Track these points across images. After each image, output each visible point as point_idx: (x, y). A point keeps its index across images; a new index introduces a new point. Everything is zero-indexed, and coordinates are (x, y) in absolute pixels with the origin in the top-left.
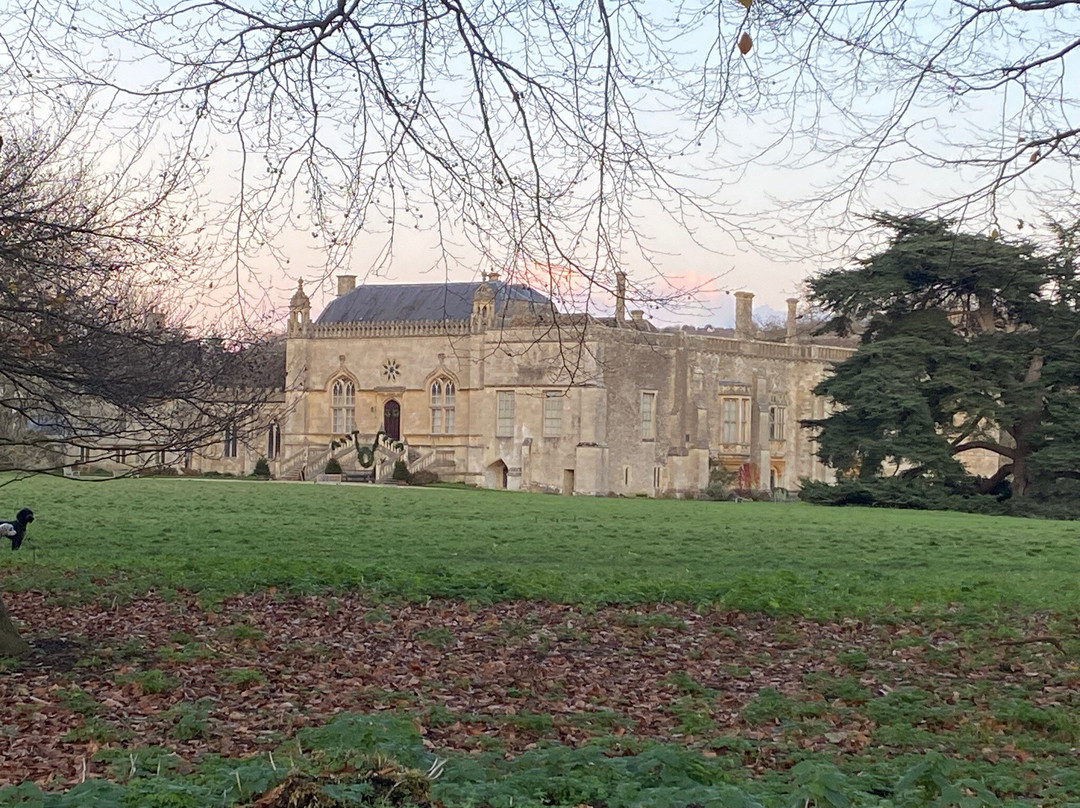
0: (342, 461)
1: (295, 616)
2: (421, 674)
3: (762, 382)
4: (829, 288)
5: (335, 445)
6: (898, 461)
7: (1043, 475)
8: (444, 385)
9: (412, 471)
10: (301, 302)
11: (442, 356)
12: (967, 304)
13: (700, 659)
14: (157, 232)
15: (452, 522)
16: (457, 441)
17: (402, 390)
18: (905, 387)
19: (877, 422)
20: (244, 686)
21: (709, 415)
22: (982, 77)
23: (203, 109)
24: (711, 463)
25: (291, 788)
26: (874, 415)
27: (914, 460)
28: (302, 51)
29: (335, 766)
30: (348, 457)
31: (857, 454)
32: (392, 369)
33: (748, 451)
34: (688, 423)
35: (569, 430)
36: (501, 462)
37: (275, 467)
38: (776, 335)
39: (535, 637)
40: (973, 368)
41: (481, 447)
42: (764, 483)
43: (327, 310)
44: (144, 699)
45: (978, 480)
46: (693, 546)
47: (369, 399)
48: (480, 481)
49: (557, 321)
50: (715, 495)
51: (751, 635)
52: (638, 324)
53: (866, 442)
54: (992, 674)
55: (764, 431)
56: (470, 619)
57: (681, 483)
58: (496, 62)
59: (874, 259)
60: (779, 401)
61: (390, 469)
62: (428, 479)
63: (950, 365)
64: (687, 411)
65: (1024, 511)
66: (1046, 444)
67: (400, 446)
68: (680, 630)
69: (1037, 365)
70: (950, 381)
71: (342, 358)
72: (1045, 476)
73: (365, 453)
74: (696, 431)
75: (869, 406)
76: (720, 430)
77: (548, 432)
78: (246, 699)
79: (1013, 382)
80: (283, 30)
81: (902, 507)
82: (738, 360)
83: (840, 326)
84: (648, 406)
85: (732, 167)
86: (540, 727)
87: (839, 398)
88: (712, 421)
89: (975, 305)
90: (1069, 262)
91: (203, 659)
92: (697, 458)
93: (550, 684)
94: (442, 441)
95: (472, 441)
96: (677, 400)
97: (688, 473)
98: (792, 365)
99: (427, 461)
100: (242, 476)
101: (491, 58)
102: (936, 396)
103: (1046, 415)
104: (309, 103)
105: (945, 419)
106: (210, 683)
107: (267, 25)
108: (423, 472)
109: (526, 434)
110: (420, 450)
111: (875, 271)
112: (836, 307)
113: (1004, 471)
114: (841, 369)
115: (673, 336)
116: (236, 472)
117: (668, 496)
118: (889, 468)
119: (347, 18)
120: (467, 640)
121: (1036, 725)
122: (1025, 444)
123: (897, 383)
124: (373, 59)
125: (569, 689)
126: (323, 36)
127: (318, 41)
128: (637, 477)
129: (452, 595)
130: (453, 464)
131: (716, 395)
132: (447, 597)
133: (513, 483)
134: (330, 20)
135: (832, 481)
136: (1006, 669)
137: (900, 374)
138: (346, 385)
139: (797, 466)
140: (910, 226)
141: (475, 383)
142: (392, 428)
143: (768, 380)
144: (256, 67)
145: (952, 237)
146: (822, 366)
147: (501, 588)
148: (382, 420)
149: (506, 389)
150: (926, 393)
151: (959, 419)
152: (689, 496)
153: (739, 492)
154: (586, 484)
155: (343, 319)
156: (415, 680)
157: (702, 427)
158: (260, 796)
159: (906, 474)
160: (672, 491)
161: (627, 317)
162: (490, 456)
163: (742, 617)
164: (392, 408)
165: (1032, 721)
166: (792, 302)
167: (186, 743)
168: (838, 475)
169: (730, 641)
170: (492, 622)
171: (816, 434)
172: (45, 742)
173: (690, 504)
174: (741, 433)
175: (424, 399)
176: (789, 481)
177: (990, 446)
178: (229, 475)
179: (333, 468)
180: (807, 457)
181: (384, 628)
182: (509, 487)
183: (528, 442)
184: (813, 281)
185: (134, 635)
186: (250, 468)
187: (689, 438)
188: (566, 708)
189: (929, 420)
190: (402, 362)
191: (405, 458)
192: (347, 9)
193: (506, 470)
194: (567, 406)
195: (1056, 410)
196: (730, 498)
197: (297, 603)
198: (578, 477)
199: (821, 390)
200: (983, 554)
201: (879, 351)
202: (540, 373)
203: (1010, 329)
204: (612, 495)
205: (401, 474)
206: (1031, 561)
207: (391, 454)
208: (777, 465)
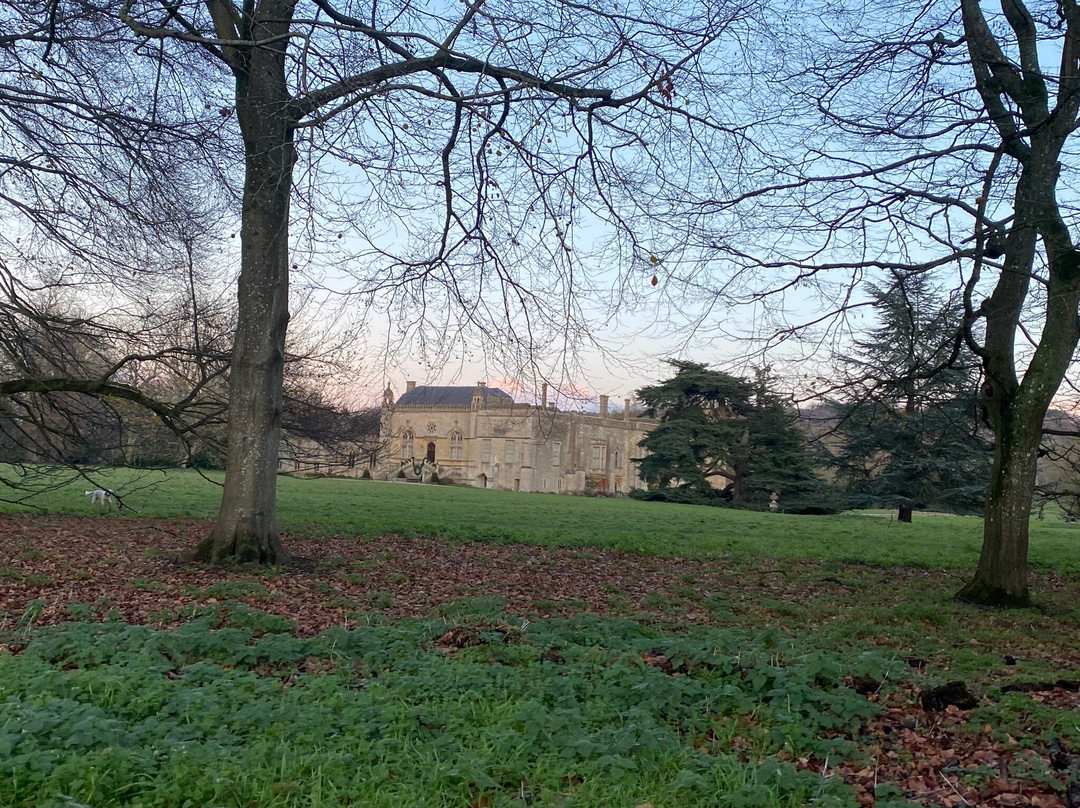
0: (406, 471)
1: (410, 548)
2: (481, 579)
3: (612, 439)
4: (646, 394)
5: (403, 464)
6: (678, 480)
7: (749, 489)
8: (457, 436)
9: (440, 478)
10: (388, 393)
11: (456, 422)
12: (712, 406)
13: (612, 575)
14: (341, 359)
15: (465, 504)
16: (462, 464)
17: (437, 437)
18: (682, 444)
19: (669, 460)
20: (399, 583)
21: (586, 454)
22: (743, 298)
23: (370, 302)
24: (586, 478)
25: (457, 633)
26: (667, 457)
27: (686, 480)
28: (421, 276)
29: (477, 623)
30: (409, 470)
31: (658, 477)
32: (432, 427)
33: (604, 473)
34: (576, 458)
35: (517, 460)
36: (484, 475)
37: (373, 474)
38: (618, 416)
39: (529, 562)
40: (715, 436)
41: (474, 467)
42: (612, 489)
43: (401, 399)
44: (352, 587)
45: (717, 491)
46: (587, 519)
47: (421, 441)
48: (473, 483)
49: (513, 406)
50: (587, 494)
51: (633, 564)
52: (554, 409)
53: (662, 470)
54: (756, 587)
55: (612, 462)
56: (495, 552)
57: (571, 487)
58: (513, 284)
59: (668, 381)
60: (620, 448)
61: (429, 476)
62: (449, 482)
63: (704, 434)
64: (575, 452)
65: (739, 507)
66: (751, 474)
67: (435, 465)
68: (598, 560)
69: (746, 435)
70: (704, 441)
71: (408, 421)
72: (752, 490)
73: (418, 468)
74: (579, 462)
75: (665, 453)
76: (591, 462)
77: (508, 460)
78: (401, 589)
79: (734, 443)
80: (411, 265)
81: (680, 502)
82: (600, 428)
83: (651, 413)
84: (557, 449)
85: (627, 337)
86: (549, 607)
87: (650, 448)
88: (588, 458)
89: (716, 405)
90: (763, 386)
91: (375, 569)
92: (579, 476)
93: (545, 586)
94: (455, 464)
95: (470, 464)
96: (570, 446)
97: (575, 482)
98: (626, 431)
99: (447, 473)
100: (356, 478)
101: (511, 282)
102: (697, 448)
103: (750, 460)
104: (421, 300)
105: (701, 460)
106: (380, 579)
107: (403, 263)
108: (446, 478)
109: (496, 461)
110: (446, 468)
111: (669, 387)
112: (649, 404)
113: (729, 487)
114: (651, 434)
115: (569, 415)
116: (353, 476)
117: (565, 493)
118: (674, 483)
119: (443, 261)
120: (497, 563)
121: (786, 613)
122: (740, 473)
123: (678, 442)
124: (454, 280)
125: (554, 588)
126: (430, 270)
127: (428, 271)
128: (550, 484)
129: (485, 540)
130: (460, 475)
131: (590, 444)
132: (481, 541)
133: (489, 485)
134: (434, 262)
135: (646, 489)
136: (762, 585)
137: (680, 437)
138: (409, 434)
139: (628, 481)
140: (686, 367)
141: (472, 436)
142: (431, 456)
143: (615, 438)
144: (398, 282)
145: (706, 372)
146: (641, 433)
147: (507, 537)
148: (426, 452)
149: (487, 438)
150: (692, 447)
151: (708, 460)
152: (575, 494)
153: (600, 493)
154: (525, 487)
155: (409, 402)
156: (479, 582)
157: (582, 460)
158: (440, 637)
159: (682, 486)
160: (567, 491)
161: (548, 405)
162: (478, 472)
163: (626, 555)
164: (431, 446)
165: (784, 611)
166: (627, 401)
167: (382, 609)
168: (649, 486)
169: (624, 567)
170: (507, 555)
171: (638, 465)
172: (315, 607)
173: (576, 498)
174: (601, 463)
175: (447, 443)
176: (624, 488)
177: (723, 474)
178: (350, 477)
179: (402, 475)
180: (632, 477)
181: (455, 555)
182: (488, 487)
183: (497, 465)
184: (639, 391)
185: (335, 555)
186: (360, 473)
187: (575, 466)
188: (556, 598)
189: (694, 460)
190: (437, 424)
191: (437, 471)
192: (443, 257)
193: (486, 478)
194: (517, 448)
195: (756, 458)
196: (595, 495)
197: (408, 541)
198: (521, 483)
199: (641, 444)
200: (729, 527)
201: (670, 426)
202: (504, 431)
203: (733, 418)
204: (538, 492)
205: (435, 479)
206: (752, 531)
207: (430, 469)
208: (618, 480)
